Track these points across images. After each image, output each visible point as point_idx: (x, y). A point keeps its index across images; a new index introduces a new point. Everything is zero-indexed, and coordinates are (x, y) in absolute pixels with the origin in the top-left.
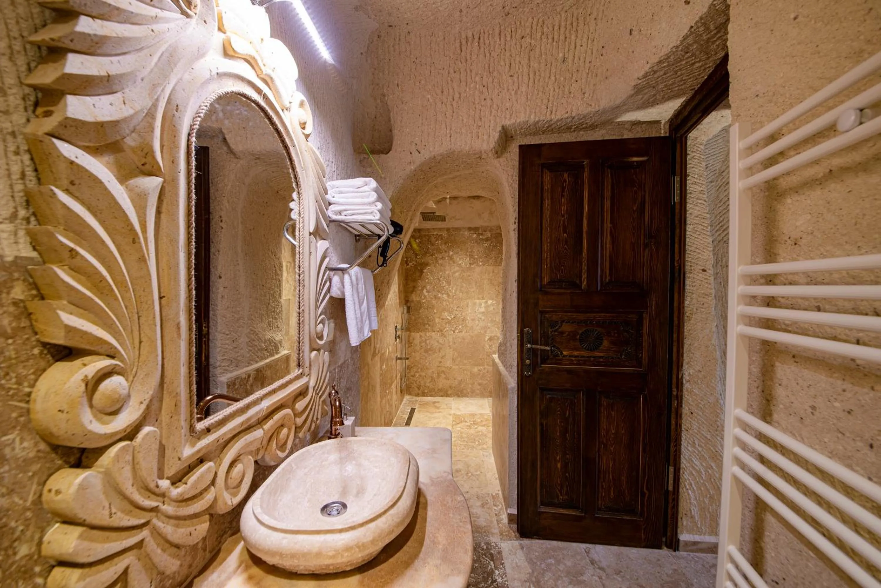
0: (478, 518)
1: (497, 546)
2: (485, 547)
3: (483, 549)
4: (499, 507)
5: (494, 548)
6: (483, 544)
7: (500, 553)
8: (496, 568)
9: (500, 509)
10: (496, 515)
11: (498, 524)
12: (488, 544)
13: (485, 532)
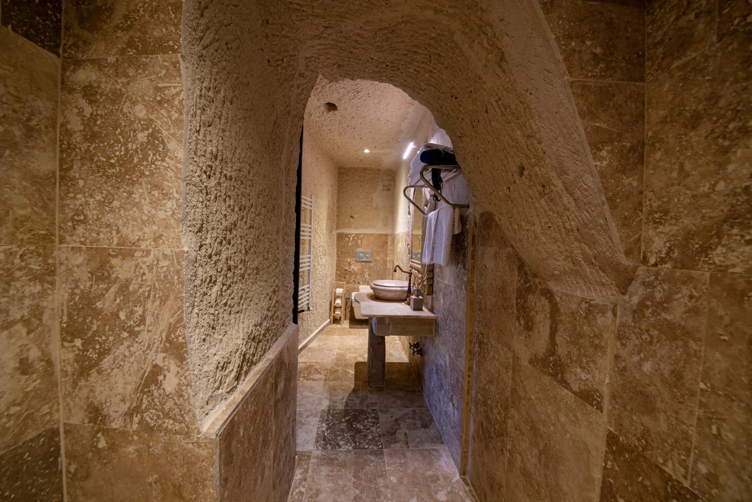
0: (328, 475)
1: (317, 447)
2: (328, 446)
3: (330, 444)
4: (297, 490)
5: (320, 445)
6: (330, 448)
7: (317, 441)
8: (323, 432)
9: (297, 487)
10: (305, 480)
11: (308, 468)
12: (325, 448)
13: (325, 459)
